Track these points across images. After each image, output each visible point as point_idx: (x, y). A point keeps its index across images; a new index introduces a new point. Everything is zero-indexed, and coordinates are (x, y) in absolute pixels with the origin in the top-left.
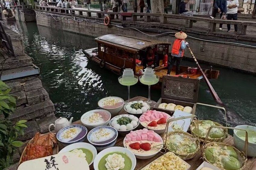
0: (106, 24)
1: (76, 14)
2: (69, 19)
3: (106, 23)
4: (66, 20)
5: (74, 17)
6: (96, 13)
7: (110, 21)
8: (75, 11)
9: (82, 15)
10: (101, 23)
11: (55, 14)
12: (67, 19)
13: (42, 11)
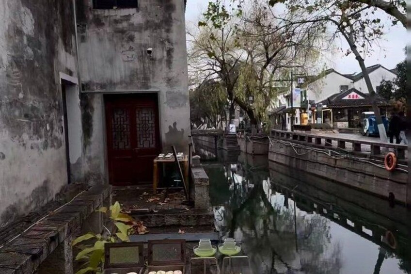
0: (388, 168)
1: (332, 144)
2: (319, 155)
3: (389, 165)
4: (314, 156)
5: (329, 151)
6: (370, 146)
7: (397, 162)
8: (333, 141)
9: (344, 147)
10: (378, 165)
11: (299, 145)
12: (317, 154)
13: (279, 139)
